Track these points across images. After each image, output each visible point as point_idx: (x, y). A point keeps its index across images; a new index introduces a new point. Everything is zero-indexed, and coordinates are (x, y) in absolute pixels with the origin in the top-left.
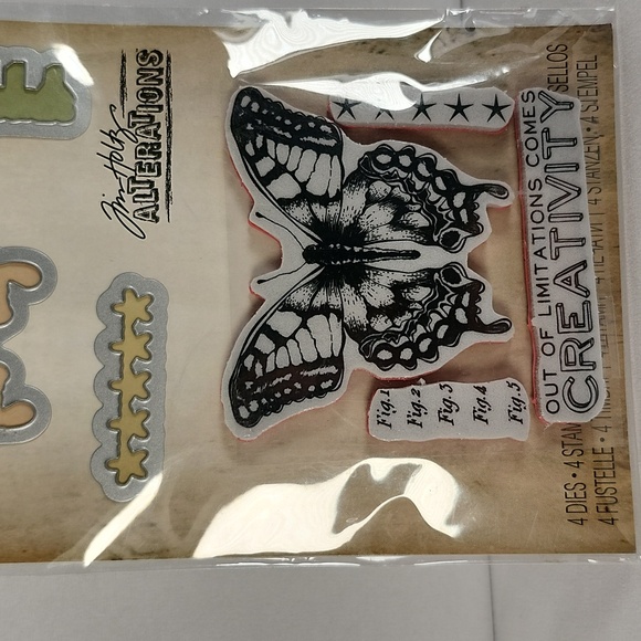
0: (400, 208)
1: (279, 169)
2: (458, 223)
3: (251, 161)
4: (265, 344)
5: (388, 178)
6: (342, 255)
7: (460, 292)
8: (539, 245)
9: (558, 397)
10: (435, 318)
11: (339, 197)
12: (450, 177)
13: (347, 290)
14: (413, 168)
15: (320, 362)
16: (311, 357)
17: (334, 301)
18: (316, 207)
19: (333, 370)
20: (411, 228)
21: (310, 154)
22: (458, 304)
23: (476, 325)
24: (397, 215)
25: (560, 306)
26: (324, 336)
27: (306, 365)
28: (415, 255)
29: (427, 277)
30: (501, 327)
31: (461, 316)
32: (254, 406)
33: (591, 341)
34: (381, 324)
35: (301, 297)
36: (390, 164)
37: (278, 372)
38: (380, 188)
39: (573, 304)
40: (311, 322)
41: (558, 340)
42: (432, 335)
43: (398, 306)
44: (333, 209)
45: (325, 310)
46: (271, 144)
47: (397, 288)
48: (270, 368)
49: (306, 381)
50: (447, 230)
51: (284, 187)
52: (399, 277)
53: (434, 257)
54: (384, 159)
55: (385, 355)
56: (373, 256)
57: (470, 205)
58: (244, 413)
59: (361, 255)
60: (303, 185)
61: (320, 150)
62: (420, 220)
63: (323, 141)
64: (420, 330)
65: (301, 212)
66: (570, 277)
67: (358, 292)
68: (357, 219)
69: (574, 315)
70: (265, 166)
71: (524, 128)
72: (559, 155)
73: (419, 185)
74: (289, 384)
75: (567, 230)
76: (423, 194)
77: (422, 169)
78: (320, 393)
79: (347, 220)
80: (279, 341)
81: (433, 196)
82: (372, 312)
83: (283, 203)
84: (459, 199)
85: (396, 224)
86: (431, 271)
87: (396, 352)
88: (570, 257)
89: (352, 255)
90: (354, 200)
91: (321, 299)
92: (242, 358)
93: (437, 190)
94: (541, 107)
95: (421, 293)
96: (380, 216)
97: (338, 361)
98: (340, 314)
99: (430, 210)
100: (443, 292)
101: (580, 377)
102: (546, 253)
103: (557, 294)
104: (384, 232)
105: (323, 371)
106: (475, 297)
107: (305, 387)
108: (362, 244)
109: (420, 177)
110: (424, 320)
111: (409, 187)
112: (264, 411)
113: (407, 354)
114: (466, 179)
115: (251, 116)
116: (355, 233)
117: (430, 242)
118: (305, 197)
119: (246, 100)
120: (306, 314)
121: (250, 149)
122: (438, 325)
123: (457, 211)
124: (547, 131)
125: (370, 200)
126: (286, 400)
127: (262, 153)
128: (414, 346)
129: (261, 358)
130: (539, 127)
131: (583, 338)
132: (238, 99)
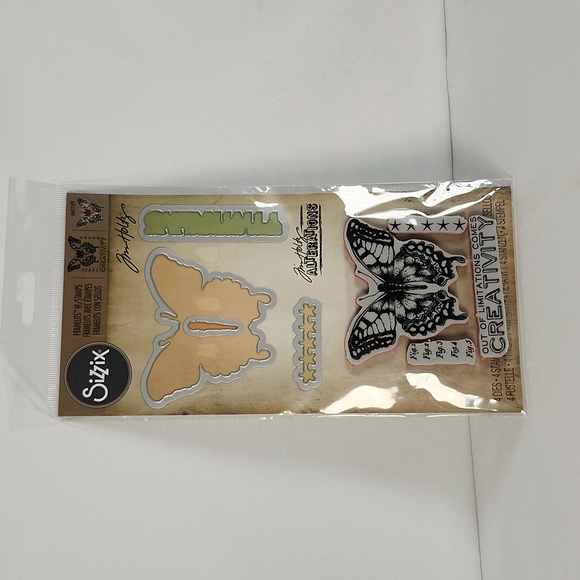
0: (418, 267)
1: (367, 253)
2: (443, 273)
3: (355, 250)
4: (363, 325)
5: (412, 256)
6: (395, 288)
7: (445, 303)
8: (479, 282)
9: (488, 347)
10: (434, 314)
11: (393, 263)
12: (440, 254)
13: (397, 303)
14: (424, 251)
15: (386, 332)
16: (382, 331)
17: (391, 307)
18: (383, 268)
19: (391, 336)
20: (423, 276)
21: (380, 246)
22: (444, 308)
23: (452, 316)
24: (417, 271)
25: (488, 308)
26: (387, 322)
27: (380, 334)
28: (425, 287)
29: (430, 297)
30: (462, 317)
31: (445, 313)
32: (359, 351)
33: (502, 323)
34: (411, 317)
35: (377, 306)
36: (414, 250)
37: (369, 337)
38: (410, 259)
39: (494, 307)
40: (381, 316)
41: (487, 322)
42: (433, 321)
43: (419, 309)
44: (390, 269)
45: (388, 311)
46: (363, 242)
47: (418, 301)
48: (365, 335)
49: (380, 341)
50: (439, 276)
51: (370, 260)
52: (418, 297)
53: (433, 288)
54: (412, 247)
55: (413, 329)
56: (407, 288)
57: (449, 266)
58: (355, 354)
59: (402, 288)
60: (377, 259)
61: (384, 244)
62: (427, 273)
63: (385, 241)
64: (428, 318)
65: (376, 270)
66: (492, 296)
67: (401, 303)
68: (400, 272)
69: (494, 312)
70: (361, 251)
71: (472, 233)
72: (487, 244)
73: (427, 258)
74: (373, 342)
75: (490, 276)
76: (428, 262)
77: (428, 251)
78: (386, 345)
79: (396, 273)
80: (369, 324)
81: (433, 263)
82: (407, 311)
83: (369, 267)
84: (444, 264)
85: (417, 275)
86: (433, 294)
87: (418, 328)
88: (492, 287)
89: (399, 288)
90: (399, 265)
91: (386, 306)
92: (353, 331)
93: (434, 260)
94: (479, 224)
95: (428, 303)
96: (410, 271)
97: (393, 332)
98: (394, 313)
99: (432, 268)
100: (438, 303)
101: (497, 338)
102: (482, 286)
103: (487, 303)
104: (412, 278)
105: (387, 336)
106: (451, 305)
107: (380, 343)
108: (403, 283)
109: (427, 255)
110: (430, 315)
111: (423, 259)
112: (363, 353)
113: (422, 329)
114: (447, 255)
115: (355, 231)
116: (400, 278)
117: (432, 282)
118: (378, 264)
119: (353, 224)
120: (379, 312)
121: (355, 245)
122: (436, 317)
123: (443, 269)
124: (481, 234)
125: (406, 265)
126: (373, 348)
127: (360, 246)
128: (426, 326)
129: (362, 331)
130: (478, 232)
131: (498, 321)
132: (350, 224)
